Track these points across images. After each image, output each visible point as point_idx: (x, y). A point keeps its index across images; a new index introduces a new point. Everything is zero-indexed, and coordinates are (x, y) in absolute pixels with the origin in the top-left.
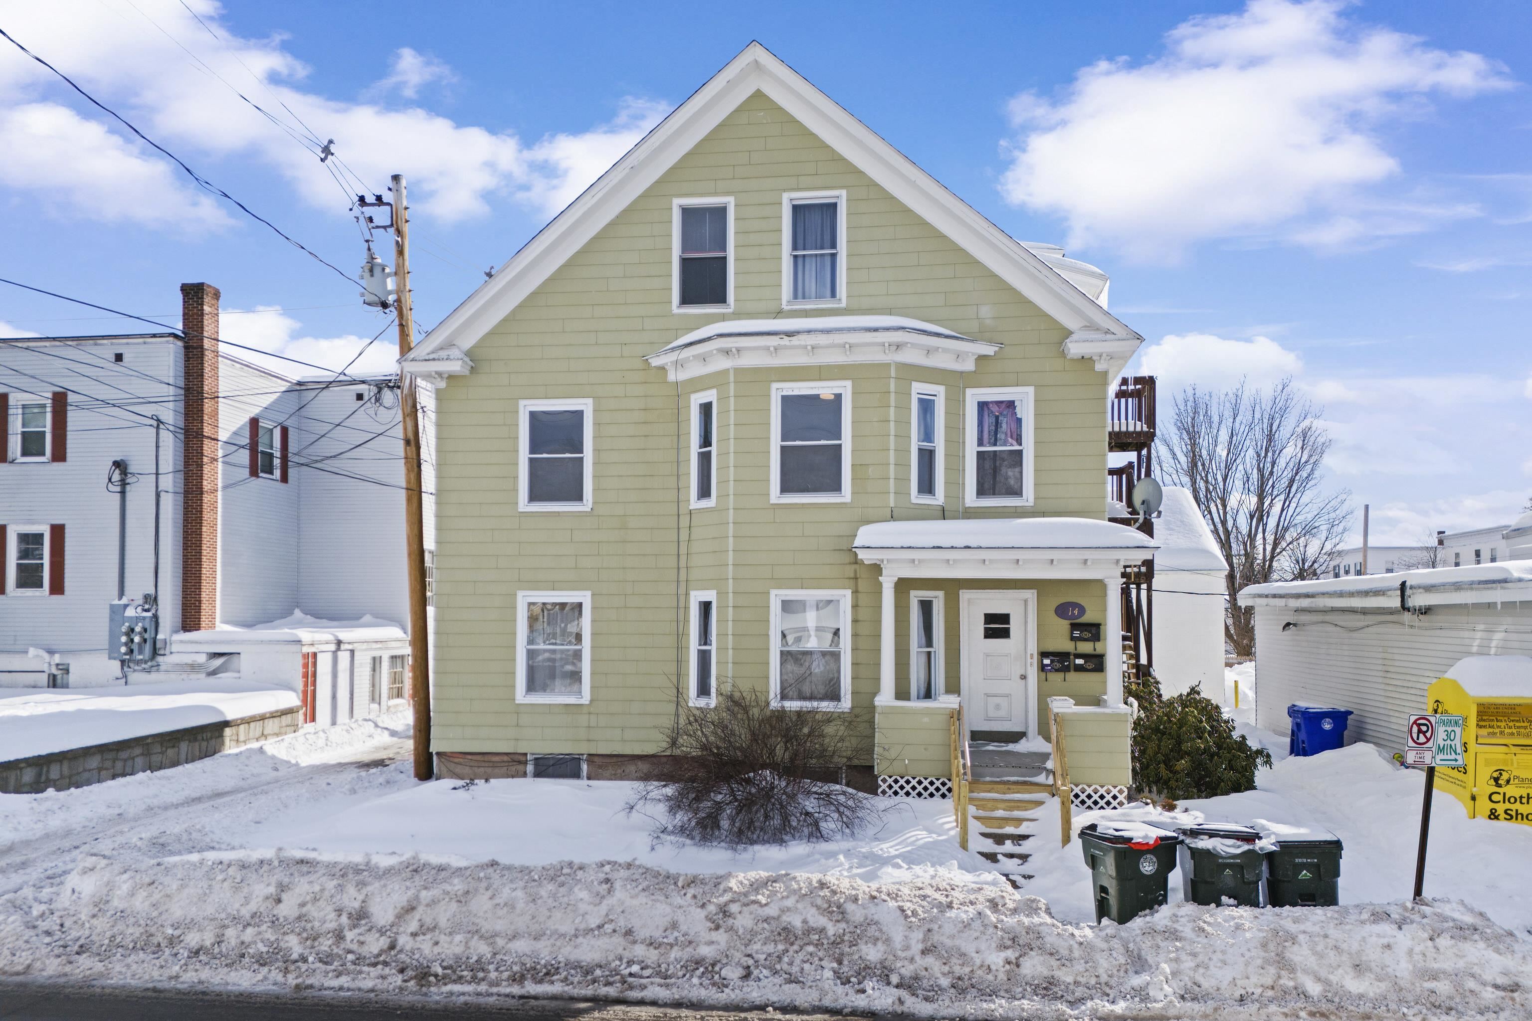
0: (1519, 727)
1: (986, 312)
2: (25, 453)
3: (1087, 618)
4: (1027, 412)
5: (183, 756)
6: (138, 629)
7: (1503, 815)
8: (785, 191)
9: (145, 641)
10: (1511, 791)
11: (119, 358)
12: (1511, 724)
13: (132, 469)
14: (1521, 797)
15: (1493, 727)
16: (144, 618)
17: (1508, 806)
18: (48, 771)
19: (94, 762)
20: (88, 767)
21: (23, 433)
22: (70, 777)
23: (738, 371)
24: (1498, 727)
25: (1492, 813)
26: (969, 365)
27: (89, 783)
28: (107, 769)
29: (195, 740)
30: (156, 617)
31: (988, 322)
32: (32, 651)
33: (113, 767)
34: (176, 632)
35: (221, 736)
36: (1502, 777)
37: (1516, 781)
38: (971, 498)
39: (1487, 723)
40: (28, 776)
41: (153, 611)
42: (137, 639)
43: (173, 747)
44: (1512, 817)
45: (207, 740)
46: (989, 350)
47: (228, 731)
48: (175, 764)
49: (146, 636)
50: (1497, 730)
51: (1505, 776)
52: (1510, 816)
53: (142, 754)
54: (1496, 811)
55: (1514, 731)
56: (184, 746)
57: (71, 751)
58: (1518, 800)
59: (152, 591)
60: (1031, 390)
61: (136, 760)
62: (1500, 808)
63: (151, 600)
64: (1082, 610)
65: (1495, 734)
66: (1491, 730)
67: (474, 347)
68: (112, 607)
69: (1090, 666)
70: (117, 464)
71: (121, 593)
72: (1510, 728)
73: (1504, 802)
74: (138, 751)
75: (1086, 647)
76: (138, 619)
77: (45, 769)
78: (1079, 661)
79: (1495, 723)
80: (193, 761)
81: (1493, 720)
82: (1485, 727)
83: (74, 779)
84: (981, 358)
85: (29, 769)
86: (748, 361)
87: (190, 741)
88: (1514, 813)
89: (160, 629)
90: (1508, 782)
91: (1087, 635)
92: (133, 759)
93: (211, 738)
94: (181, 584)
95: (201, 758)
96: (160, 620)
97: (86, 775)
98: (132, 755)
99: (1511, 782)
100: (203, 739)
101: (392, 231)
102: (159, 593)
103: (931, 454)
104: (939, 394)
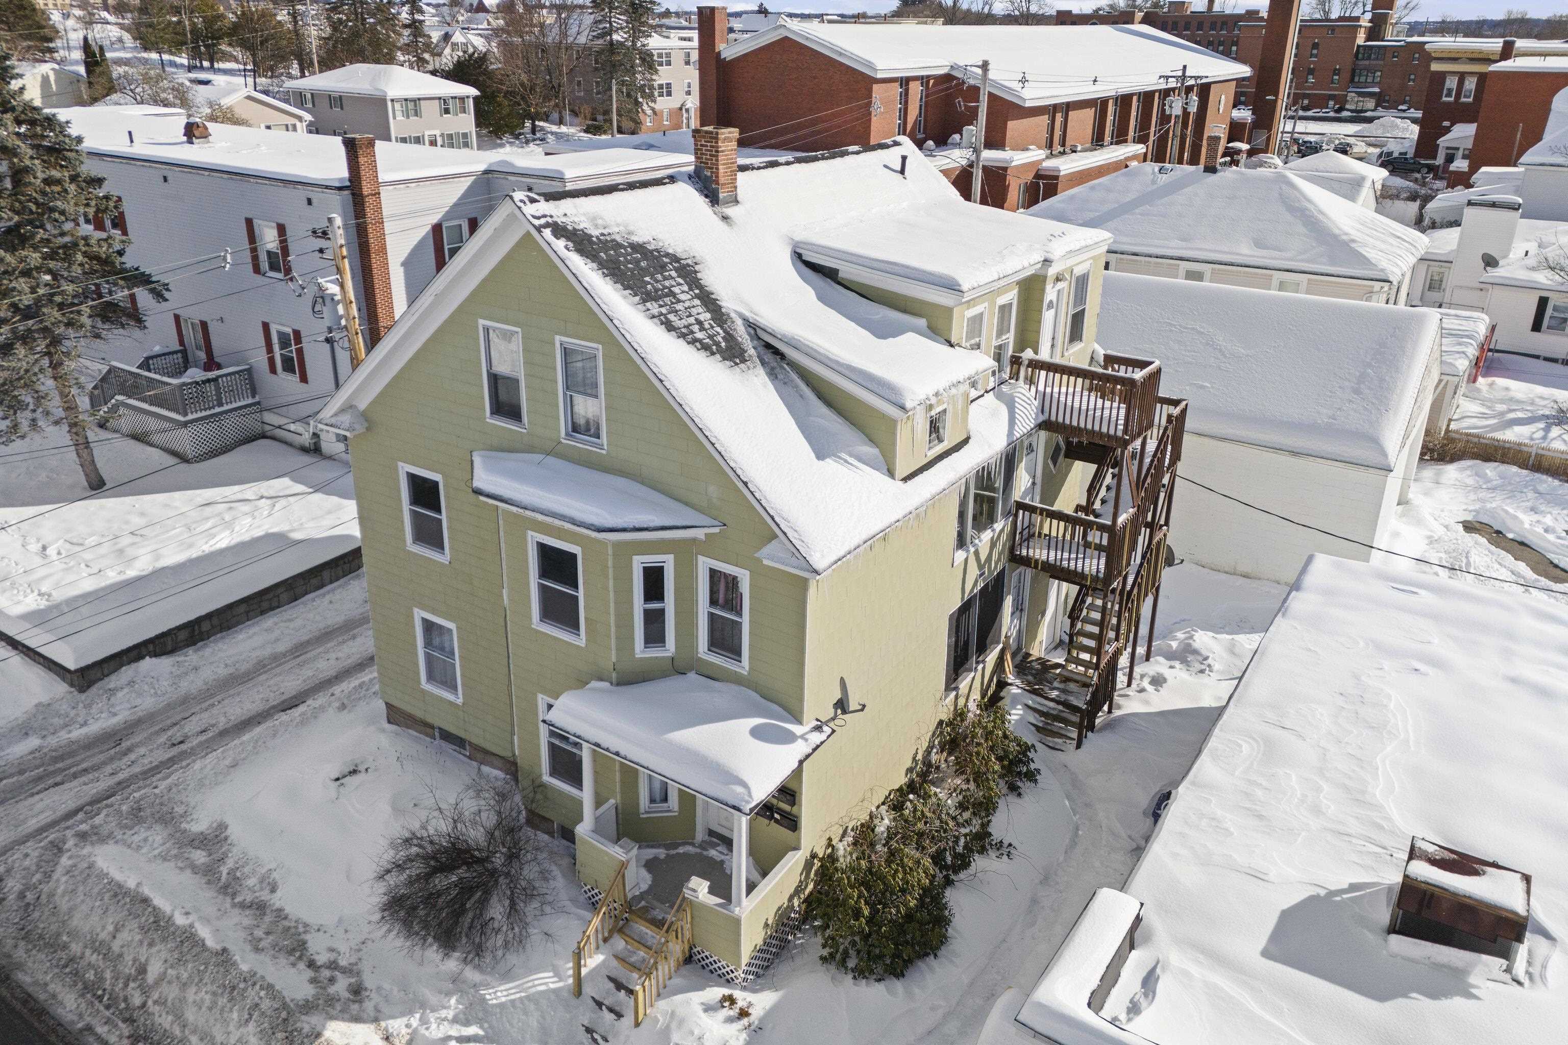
1: (713, 490)
2: (271, 270)
4: (745, 592)
5: (327, 580)
8: (556, 333)
11: (309, 201)
18: (200, 629)
20: (235, 616)
21: (268, 252)
26: (700, 536)
31: (715, 501)
38: (703, 654)
40: (182, 637)
45: (349, 562)
46: (715, 529)
57: (218, 609)
60: (747, 573)
67: (365, 410)
69: (785, 822)
75: (786, 808)
77: (197, 629)
78: (776, 816)
83: (225, 627)
85: (184, 632)
91: (783, 798)
93: (353, 559)
97: (236, 621)
100: (345, 563)
103: (662, 612)
104: (668, 562)
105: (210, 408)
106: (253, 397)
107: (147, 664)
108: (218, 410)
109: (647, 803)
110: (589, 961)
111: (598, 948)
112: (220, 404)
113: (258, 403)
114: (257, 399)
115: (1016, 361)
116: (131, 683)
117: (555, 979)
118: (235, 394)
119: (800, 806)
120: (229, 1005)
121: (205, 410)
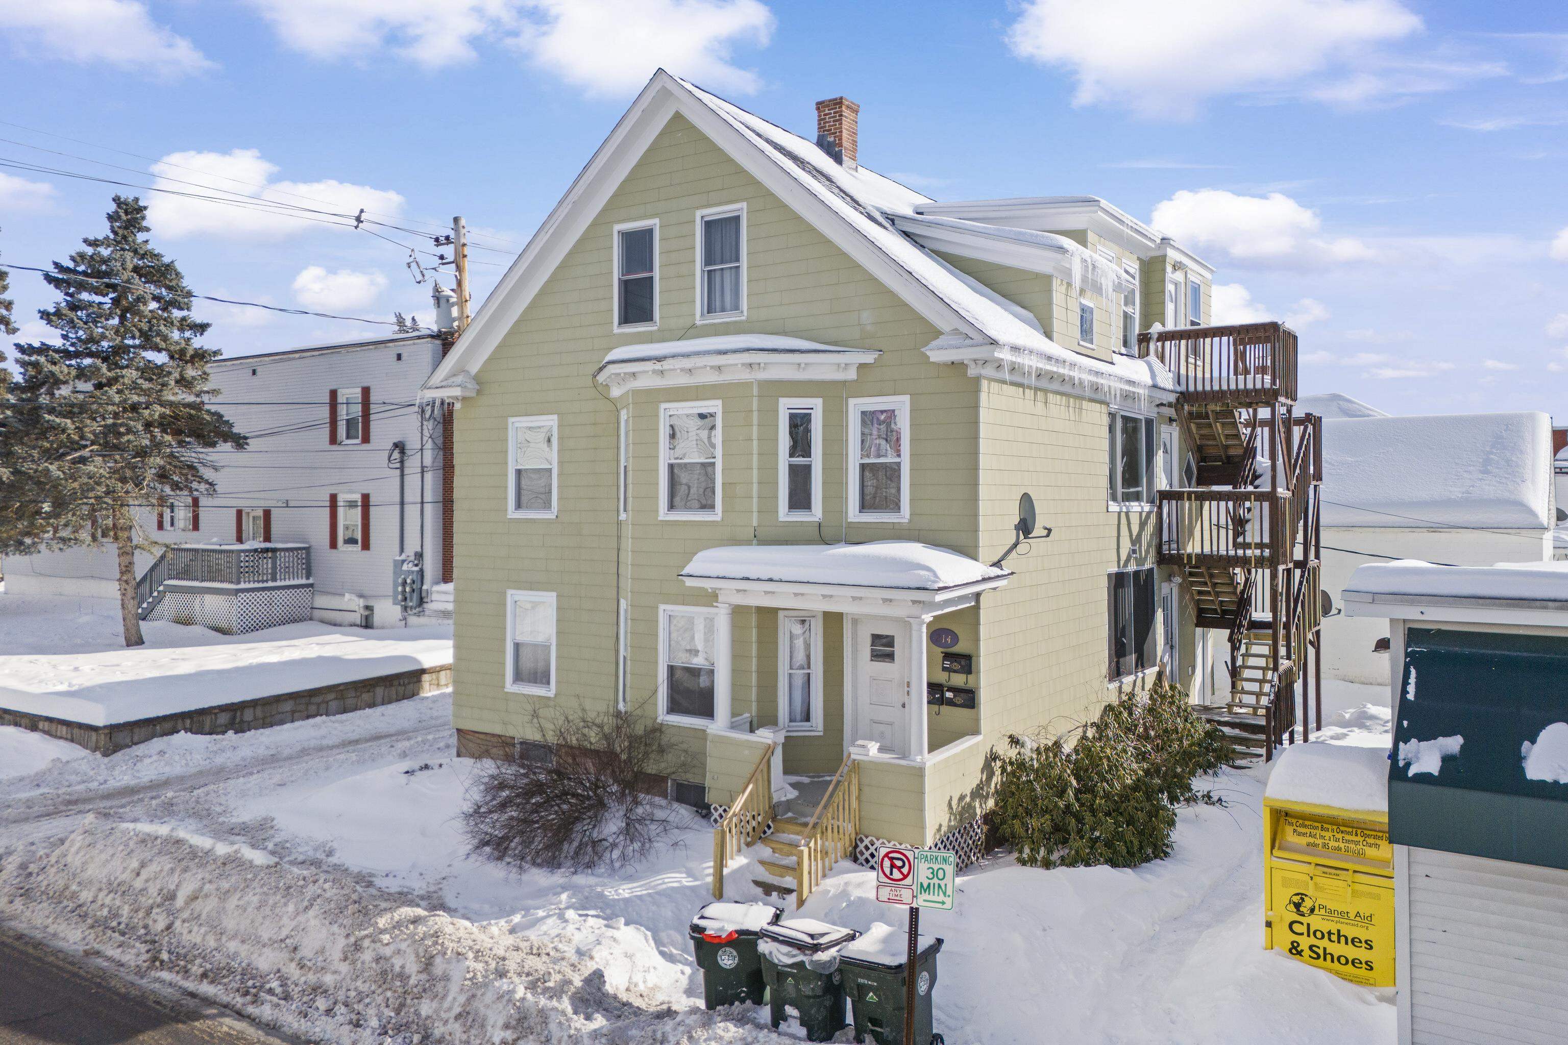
0: (1348, 841)
1: (866, 317)
2: (348, 437)
3: (959, 648)
4: (904, 423)
5: (379, 700)
6: (408, 581)
7: (1307, 953)
8: (698, 208)
9: (413, 591)
10: (1317, 922)
11: (399, 357)
12: (1340, 836)
13: (408, 447)
14: (1330, 933)
15: (1314, 836)
16: (413, 572)
17: (1312, 941)
18: (242, 714)
19: (288, 706)
20: (280, 710)
21: (348, 420)
22: (264, 718)
23: (636, 392)
24: (1323, 837)
25: (1294, 947)
26: (852, 375)
27: (282, 722)
28: (300, 711)
29: (391, 685)
30: (421, 572)
31: (869, 328)
32: (347, 596)
33: (307, 710)
34: (437, 583)
35: (419, 681)
36: (1304, 904)
37: (1323, 912)
38: (853, 513)
39: (1308, 831)
40: (223, 718)
41: (420, 566)
42: (408, 589)
43: (369, 691)
44: (1319, 957)
45: (404, 685)
46: (869, 358)
47: (426, 678)
48: (372, 705)
49: (414, 586)
50: (1320, 841)
51: (1308, 903)
52: (1317, 955)
53: (336, 699)
54: (1298, 945)
55: (1342, 845)
56: (379, 691)
57: (264, 698)
58: (1326, 935)
59: (419, 550)
60: (906, 398)
61: (330, 703)
62: (1305, 943)
63: (420, 556)
64: (956, 639)
65: (1316, 845)
66: (1311, 840)
67: (479, 372)
68: (395, 561)
69: (959, 700)
70: (396, 445)
71: (402, 550)
72: (1337, 840)
73: (1309, 935)
74: (331, 696)
75: (958, 680)
76: (410, 572)
77: (238, 714)
78: (949, 695)
79: (1318, 832)
80: (390, 702)
81: (1316, 828)
82: (1304, 834)
83: (268, 720)
84: (862, 367)
85: (224, 714)
86: (641, 383)
87: (386, 687)
88: (1321, 952)
89: (425, 581)
90: (1312, 910)
91: (956, 666)
92: (327, 702)
93: (409, 683)
94: (441, 543)
95: (398, 700)
96: (425, 574)
97: (279, 717)
98: (326, 700)
99: (1316, 911)
100: (400, 684)
101: (453, 265)
102: (424, 551)
103: (808, 468)
104: (816, 406)
105: (263, 581)
106: (308, 578)
107: (182, 738)
108: (270, 584)
109: (787, 720)
110: (730, 862)
111: (739, 850)
112: (274, 579)
113: (311, 585)
114: (311, 581)
115: (1144, 339)
116: (162, 753)
117: (690, 879)
118: (289, 572)
119: (978, 672)
120: (283, 900)
121: (258, 582)
